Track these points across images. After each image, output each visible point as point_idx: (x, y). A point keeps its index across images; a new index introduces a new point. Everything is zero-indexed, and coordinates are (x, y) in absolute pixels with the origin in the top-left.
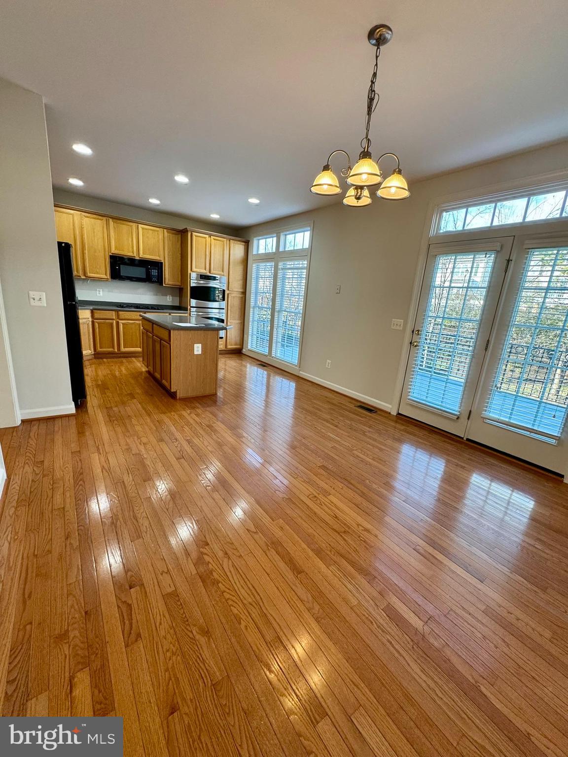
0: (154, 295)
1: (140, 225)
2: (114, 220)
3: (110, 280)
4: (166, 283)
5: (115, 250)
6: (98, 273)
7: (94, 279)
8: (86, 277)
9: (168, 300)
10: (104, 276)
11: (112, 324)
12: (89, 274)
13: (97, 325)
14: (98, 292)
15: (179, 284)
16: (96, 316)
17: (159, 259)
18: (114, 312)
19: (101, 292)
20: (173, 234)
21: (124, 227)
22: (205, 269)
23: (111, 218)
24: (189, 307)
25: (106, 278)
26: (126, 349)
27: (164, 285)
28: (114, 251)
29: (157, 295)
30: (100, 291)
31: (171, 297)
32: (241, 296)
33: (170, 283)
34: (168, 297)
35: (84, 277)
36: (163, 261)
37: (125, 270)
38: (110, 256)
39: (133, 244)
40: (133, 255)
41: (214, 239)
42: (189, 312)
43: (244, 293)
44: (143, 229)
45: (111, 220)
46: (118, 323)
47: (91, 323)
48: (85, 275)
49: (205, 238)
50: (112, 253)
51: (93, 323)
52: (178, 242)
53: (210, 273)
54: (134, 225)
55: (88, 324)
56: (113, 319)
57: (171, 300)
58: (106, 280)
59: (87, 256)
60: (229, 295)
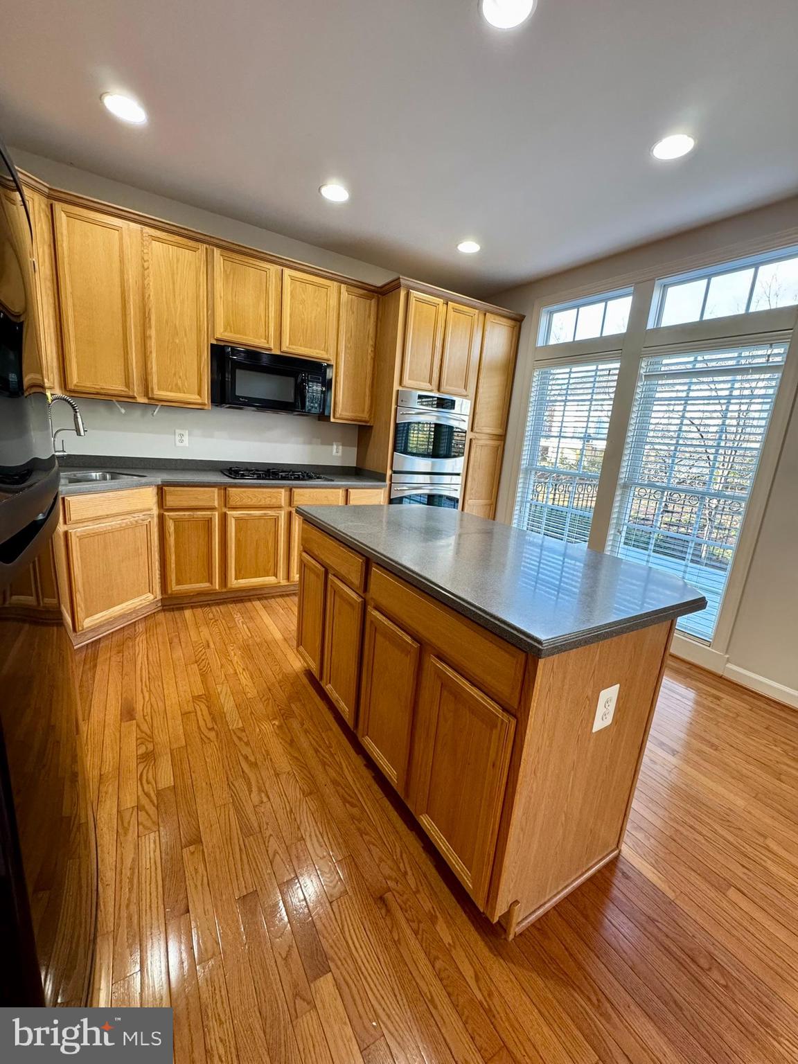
0: (304, 443)
1: (287, 272)
2: (227, 254)
3: (208, 407)
4: (338, 415)
5: (225, 331)
6: (179, 390)
7: (170, 406)
8: (149, 399)
10: (194, 398)
11: (209, 521)
12: (159, 393)
13: (171, 526)
14: (178, 438)
15: (365, 416)
16: (171, 501)
17: (325, 356)
18: (216, 490)
19: (186, 438)
20: (361, 296)
21: (247, 274)
22: (430, 382)
23: (218, 246)
24: (389, 472)
25: (200, 401)
26: (240, 581)
27: (332, 420)
28: (222, 333)
29: (310, 443)
30: (182, 434)
31: (340, 447)
32: (496, 443)
33: (347, 414)
34: (335, 447)
35: (146, 401)
36: (333, 362)
37: (249, 384)
38: (212, 345)
39: (267, 316)
40: (266, 346)
41: (455, 310)
42: (388, 482)
43: (502, 438)
44: (293, 279)
45: (217, 252)
46: (224, 518)
47: (155, 520)
48: (146, 394)
49: (436, 305)
50: (217, 340)
51: (161, 519)
52: (369, 316)
53: (439, 390)
54: (273, 269)
55: (148, 527)
56: (212, 509)
57: (340, 454)
58: (200, 408)
59: (153, 344)
60: (474, 442)
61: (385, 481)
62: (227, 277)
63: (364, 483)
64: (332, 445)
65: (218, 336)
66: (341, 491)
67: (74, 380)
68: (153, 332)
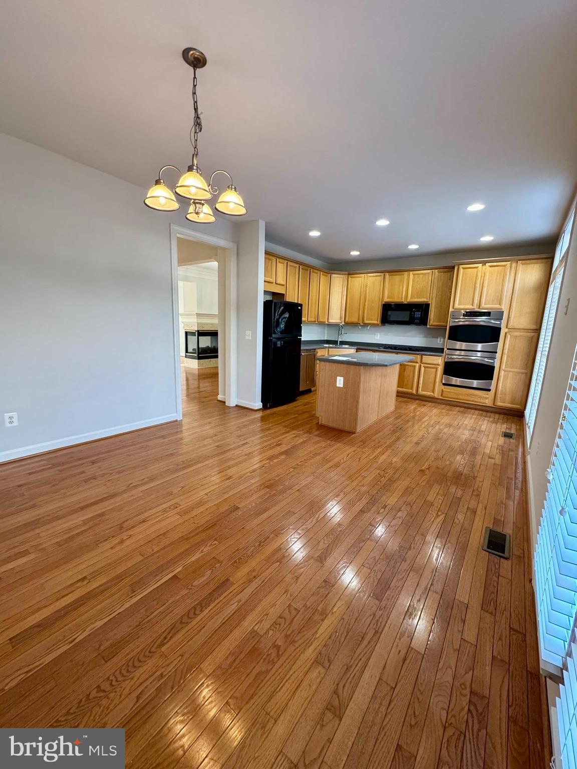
0: (424, 337)
1: (412, 272)
2: (391, 274)
3: (380, 325)
4: (432, 324)
6: (371, 320)
7: (373, 325)
9: (439, 342)
10: (375, 322)
12: (367, 322)
15: (445, 324)
19: (379, 336)
20: (446, 272)
21: (397, 278)
22: (473, 305)
23: (388, 272)
24: (445, 349)
25: (377, 323)
27: (429, 326)
28: (386, 299)
29: (427, 337)
30: (377, 335)
31: (442, 339)
33: (435, 324)
35: (364, 324)
36: (430, 302)
37: (393, 315)
38: (383, 304)
39: (403, 291)
40: (401, 301)
41: (491, 266)
43: (539, 331)
44: (414, 275)
45: (387, 274)
48: (364, 322)
49: (478, 267)
53: (480, 308)
54: (406, 273)
57: (441, 342)
58: (377, 325)
59: (366, 307)
60: (508, 334)
61: (443, 353)
62: (390, 280)
63: (431, 353)
64: (438, 338)
65: (385, 301)
66: (418, 356)
67: (347, 320)
68: (366, 304)
